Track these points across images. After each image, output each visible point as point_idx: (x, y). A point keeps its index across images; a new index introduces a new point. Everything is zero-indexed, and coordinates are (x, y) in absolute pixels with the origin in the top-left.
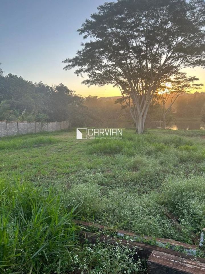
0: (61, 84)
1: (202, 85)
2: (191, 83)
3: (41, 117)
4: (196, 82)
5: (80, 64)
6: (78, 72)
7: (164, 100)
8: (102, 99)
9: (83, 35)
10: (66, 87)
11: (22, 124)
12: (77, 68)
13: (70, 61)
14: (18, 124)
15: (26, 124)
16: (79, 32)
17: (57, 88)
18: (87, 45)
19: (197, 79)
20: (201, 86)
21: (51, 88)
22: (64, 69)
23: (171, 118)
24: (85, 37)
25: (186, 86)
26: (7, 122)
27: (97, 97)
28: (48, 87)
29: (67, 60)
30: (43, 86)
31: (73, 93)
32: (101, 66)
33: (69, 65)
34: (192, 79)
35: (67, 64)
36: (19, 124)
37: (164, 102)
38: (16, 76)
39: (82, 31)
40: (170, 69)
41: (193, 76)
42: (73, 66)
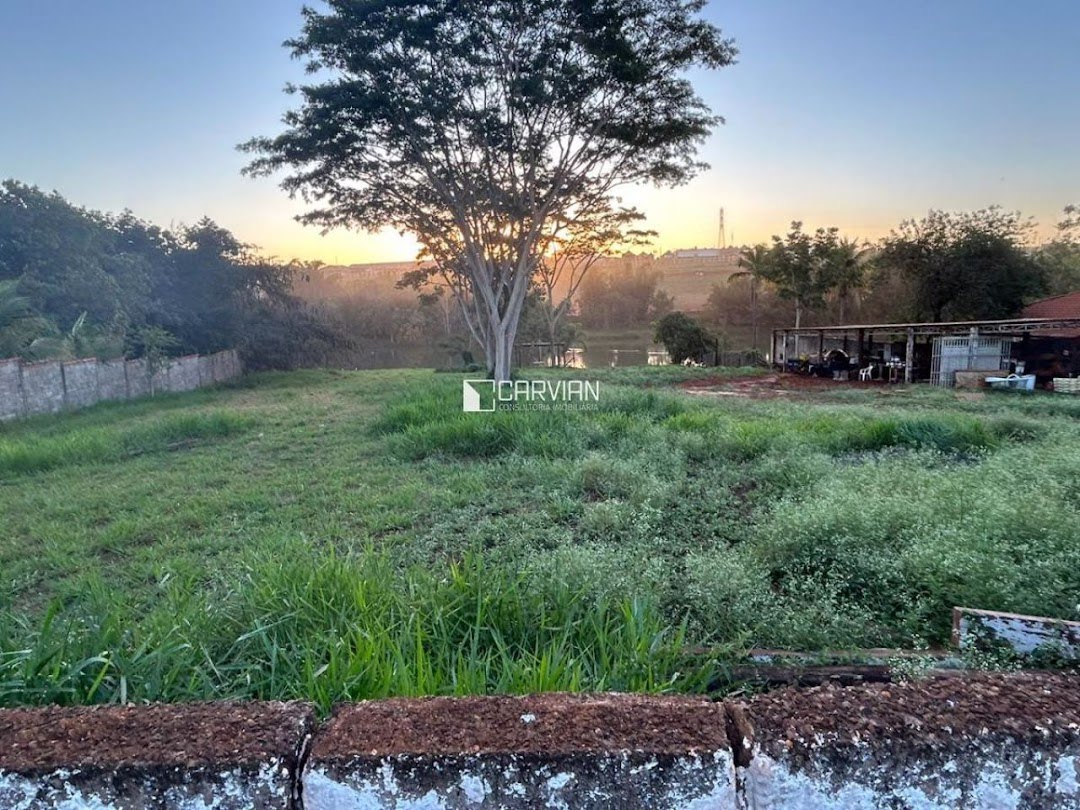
0: (206, 221)
1: (654, 234)
2: (624, 228)
3: (145, 341)
4: (636, 224)
5: (294, 157)
6: (293, 183)
7: (550, 278)
8: (337, 271)
9: (306, 59)
10: (223, 233)
11: (77, 367)
12: (288, 170)
13: (266, 145)
14: (62, 370)
15: (91, 366)
16: (292, 49)
17: (191, 236)
18: (312, 94)
19: (641, 217)
20: (650, 238)
21: (166, 234)
22: (244, 171)
23: (572, 333)
24: (312, 68)
25: (609, 235)
26: (22, 364)
27: (319, 263)
28: (155, 231)
29: (253, 143)
30: (139, 229)
31: (250, 252)
32: (358, 165)
33: (263, 161)
34: (625, 217)
35: (255, 155)
36: (67, 369)
37: (549, 286)
38: (35, 189)
39: (302, 48)
40: (566, 184)
41: (629, 208)
42: (277, 161)
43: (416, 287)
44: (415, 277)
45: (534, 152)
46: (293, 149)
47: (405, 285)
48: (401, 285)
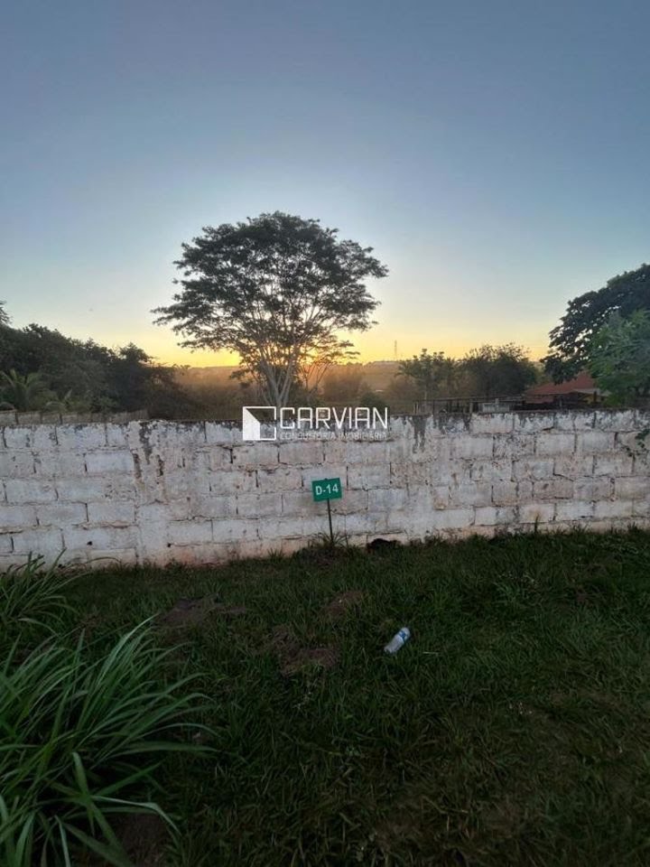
0: (131, 345)
1: (359, 353)
2: (343, 350)
3: (101, 404)
4: (350, 349)
5: (177, 316)
6: (177, 328)
7: (307, 375)
8: (197, 370)
9: (184, 270)
10: (140, 351)
11: (69, 417)
12: (175, 322)
13: (164, 310)
14: (61, 417)
15: (75, 416)
16: (177, 265)
17: (123, 352)
18: (187, 285)
19: (352, 345)
20: (356, 355)
21: (110, 351)
22: (154, 322)
24: (187, 274)
25: (337, 354)
26: (41, 414)
27: (188, 366)
28: (104, 349)
29: (159, 310)
30: (96, 348)
31: (153, 360)
32: (209, 318)
33: (163, 318)
34: (344, 345)
35: (160, 315)
36: (63, 417)
37: (306, 379)
38: (45, 328)
39: (182, 265)
40: (313, 329)
41: (346, 340)
42: (169, 318)
43: (239, 379)
44: (238, 374)
45: (295, 315)
46: (177, 312)
47: (234, 377)
48: (231, 377)
